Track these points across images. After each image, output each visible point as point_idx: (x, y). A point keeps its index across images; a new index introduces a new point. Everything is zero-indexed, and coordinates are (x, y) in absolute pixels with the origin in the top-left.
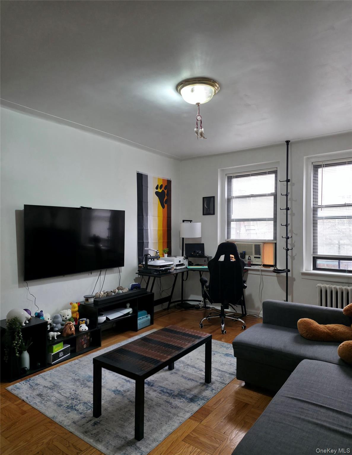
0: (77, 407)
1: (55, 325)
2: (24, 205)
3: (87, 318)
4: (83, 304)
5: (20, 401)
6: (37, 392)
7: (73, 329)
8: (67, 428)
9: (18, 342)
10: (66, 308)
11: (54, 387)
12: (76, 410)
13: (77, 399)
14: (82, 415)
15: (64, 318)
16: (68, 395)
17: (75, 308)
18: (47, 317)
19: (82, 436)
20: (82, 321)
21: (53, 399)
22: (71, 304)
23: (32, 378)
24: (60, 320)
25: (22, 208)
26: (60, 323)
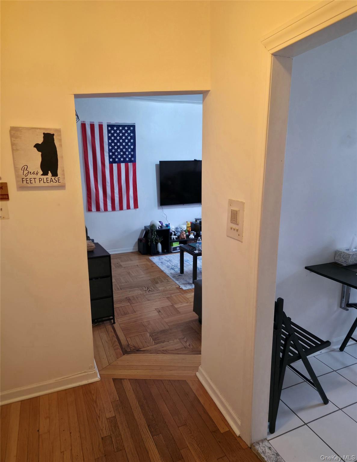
0: (175, 269)
1: (176, 232)
2: (160, 161)
3: (195, 231)
4: (194, 223)
5: (153, 263)
6: (161, 261)
7: (184, 236)
8: (167, 274)
9: (154, 237)
10: (184, 224)
11: (170, 261)
12: (174, 270)
13: (176, 267)
14: (176, 272)
15: (182, 230)
16: (174, 264)
17: (188, 224)
18: (172, 228)
19: (171, 278)
20: (192, 232)
21: (167, 265)
22: (187, 222)
23: (161, 256)
24: (179, 230)
25: (159, 163)
26: (180, 232)
